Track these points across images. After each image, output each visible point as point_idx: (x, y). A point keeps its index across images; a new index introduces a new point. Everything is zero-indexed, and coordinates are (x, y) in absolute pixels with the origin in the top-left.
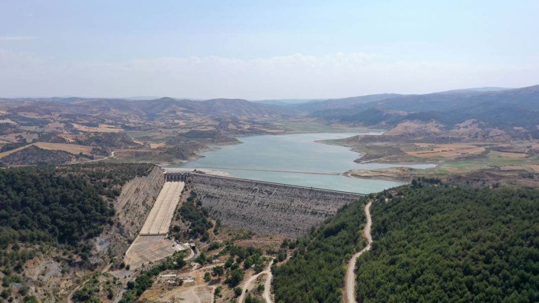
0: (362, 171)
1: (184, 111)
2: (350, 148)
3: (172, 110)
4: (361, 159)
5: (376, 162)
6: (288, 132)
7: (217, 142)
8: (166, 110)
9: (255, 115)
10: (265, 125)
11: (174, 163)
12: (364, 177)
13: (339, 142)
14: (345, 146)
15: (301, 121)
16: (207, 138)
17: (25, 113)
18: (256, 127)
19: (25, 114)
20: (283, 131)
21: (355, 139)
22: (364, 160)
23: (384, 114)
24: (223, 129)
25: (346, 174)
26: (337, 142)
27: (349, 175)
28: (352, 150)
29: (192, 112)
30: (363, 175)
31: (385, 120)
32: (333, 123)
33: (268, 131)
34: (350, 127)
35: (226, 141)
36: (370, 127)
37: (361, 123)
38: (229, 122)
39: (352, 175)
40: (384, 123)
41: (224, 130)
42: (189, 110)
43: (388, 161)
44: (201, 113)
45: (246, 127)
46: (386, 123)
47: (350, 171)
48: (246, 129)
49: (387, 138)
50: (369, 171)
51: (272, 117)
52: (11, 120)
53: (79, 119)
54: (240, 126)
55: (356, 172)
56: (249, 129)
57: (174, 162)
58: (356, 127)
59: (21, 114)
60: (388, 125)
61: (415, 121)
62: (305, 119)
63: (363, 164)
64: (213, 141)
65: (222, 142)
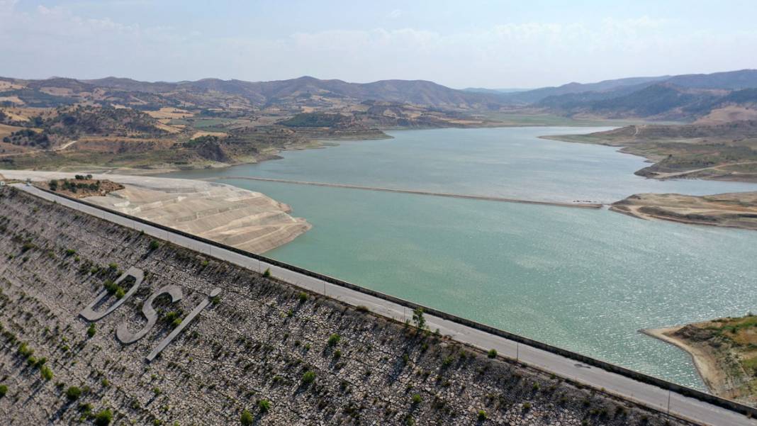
0: (673, 199)
1: (325, 95)
2: (618, 149)
3: (306, 92)
4: (656, 168)
5: (700, 176)
6: (489, 124)
7: (341, 134)
8: (297, 93)
9: (445, 104)
10: (451, 114)
11: (190, 169)
12: (688, 217)
13: (591, 139)
14: (605, 144)
15: (518, 112)
16: (323, 126)
17: (52, 88)
18: (433, 115)
19: (51, 91)
20: (480, 122)
21: (627, 132)
22: (664, 171)
23: (679, 95)
24: (368, 115)
25: (621, 206)
26: (587, 138)
27: (633, 209)
28: (624, 151)
29: (338, 97)
30: (685, 212)
31: (681, 106)
32: (576, 113)
33: (453, 122)
34: (612, 118)
35: (358, 134)
36: (650, 117)
37: (632, 112)
38: (385, 106)
39: (645, 210)
40: (678, 110)
41: (369, 117)
42: (333, 93)
43: (735, 173)
44: (352, 97)
45: (414, 116)
46: (685, 110)
47: (634, 196)
48: (414, 118)
49: (700, 130)
50: (698, 201)
51: (472, 107)
52: (19, 98)
53: (133, 98)
54: (404, 113)
55: (653, 202)
56: (418, 118)
57: (194, 164)
58: (621, 117)
59: (46, 90)
60: (686, 113)
61: (748, 104)
62: (528, 109)
63: (663, 179)
64: (331, 133)
65: (348, 134)
